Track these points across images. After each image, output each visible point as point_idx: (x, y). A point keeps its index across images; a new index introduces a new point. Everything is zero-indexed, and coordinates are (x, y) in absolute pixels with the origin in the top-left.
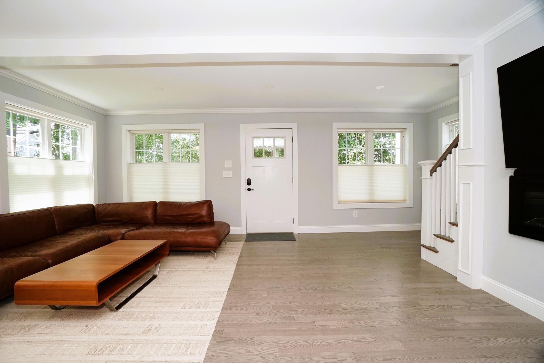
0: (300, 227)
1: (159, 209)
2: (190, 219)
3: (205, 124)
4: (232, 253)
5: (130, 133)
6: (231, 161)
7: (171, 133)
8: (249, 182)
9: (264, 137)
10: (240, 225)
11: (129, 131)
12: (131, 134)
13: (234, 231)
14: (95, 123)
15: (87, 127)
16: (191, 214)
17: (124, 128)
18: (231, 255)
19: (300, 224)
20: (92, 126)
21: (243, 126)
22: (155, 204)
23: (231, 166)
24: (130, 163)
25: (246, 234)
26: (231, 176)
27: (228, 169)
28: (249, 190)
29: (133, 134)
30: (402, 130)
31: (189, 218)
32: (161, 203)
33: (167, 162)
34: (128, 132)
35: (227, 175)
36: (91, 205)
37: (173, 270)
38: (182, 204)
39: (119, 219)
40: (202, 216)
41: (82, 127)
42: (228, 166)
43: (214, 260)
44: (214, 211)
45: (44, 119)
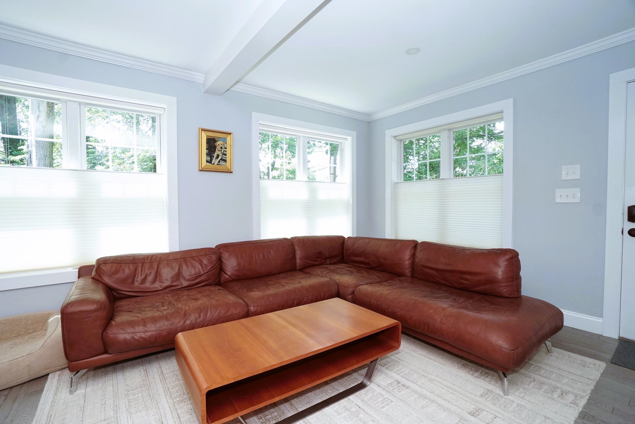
1: (420, 255)
2: (466, 282)
4: (559, 391)
5: (396, 140)
6: (578, 166)
7: (452, 129)
11: (395, 137)
12: (399, 141)
14: (355, 133)
16: (470, 273)
17: (389, 133)
18: (556, 395)
20: (351, 137)
21: (616, 78)
22: (415, 245)
23: (579, 178)
24: (396, 181)
25: (617, 337)
26: (576, 200)
27: (572, 184)
28: (632, 233)
31: (466, 279)
32: (424, 243)
34: (393, 139)
35: (567, 196)
36: (342, 238)
37: (404, 381)
38: (456, 250)
39: (366, 260)
40: (493, 281)
42: (570, 177)
43: (502, 394)
44: (521, 274)
45: (300, 136)
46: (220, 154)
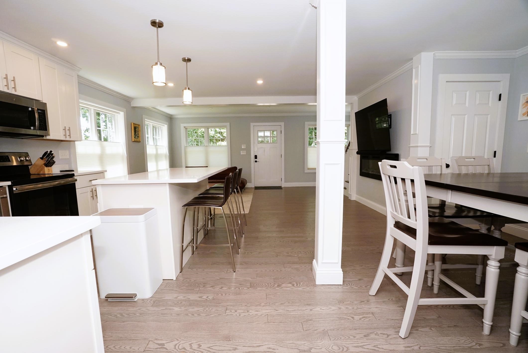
0: (286, 183)
3: (230, 123)
6: (245, 145)
7: (209, 128)
8: (256, 157)
9: (264, 131)
10: (250, 182)
13: (248, 185)
14: (168, 123)
15: (164, 126)
17: (182, 125)
19: (285, 182)
20: (166, 125)
21: (252, 124)
24: (186, 146)
25: (254, 187)
26: (245, 154)
27: (244, 149)
28: (256, 161)
29: (186, 128)
30: (348, 125)
33: (208, 145)
34: (184, 128)
35: (243, 153)
41: (161, 126)
45: (150, 124)
46: (137, 134)
